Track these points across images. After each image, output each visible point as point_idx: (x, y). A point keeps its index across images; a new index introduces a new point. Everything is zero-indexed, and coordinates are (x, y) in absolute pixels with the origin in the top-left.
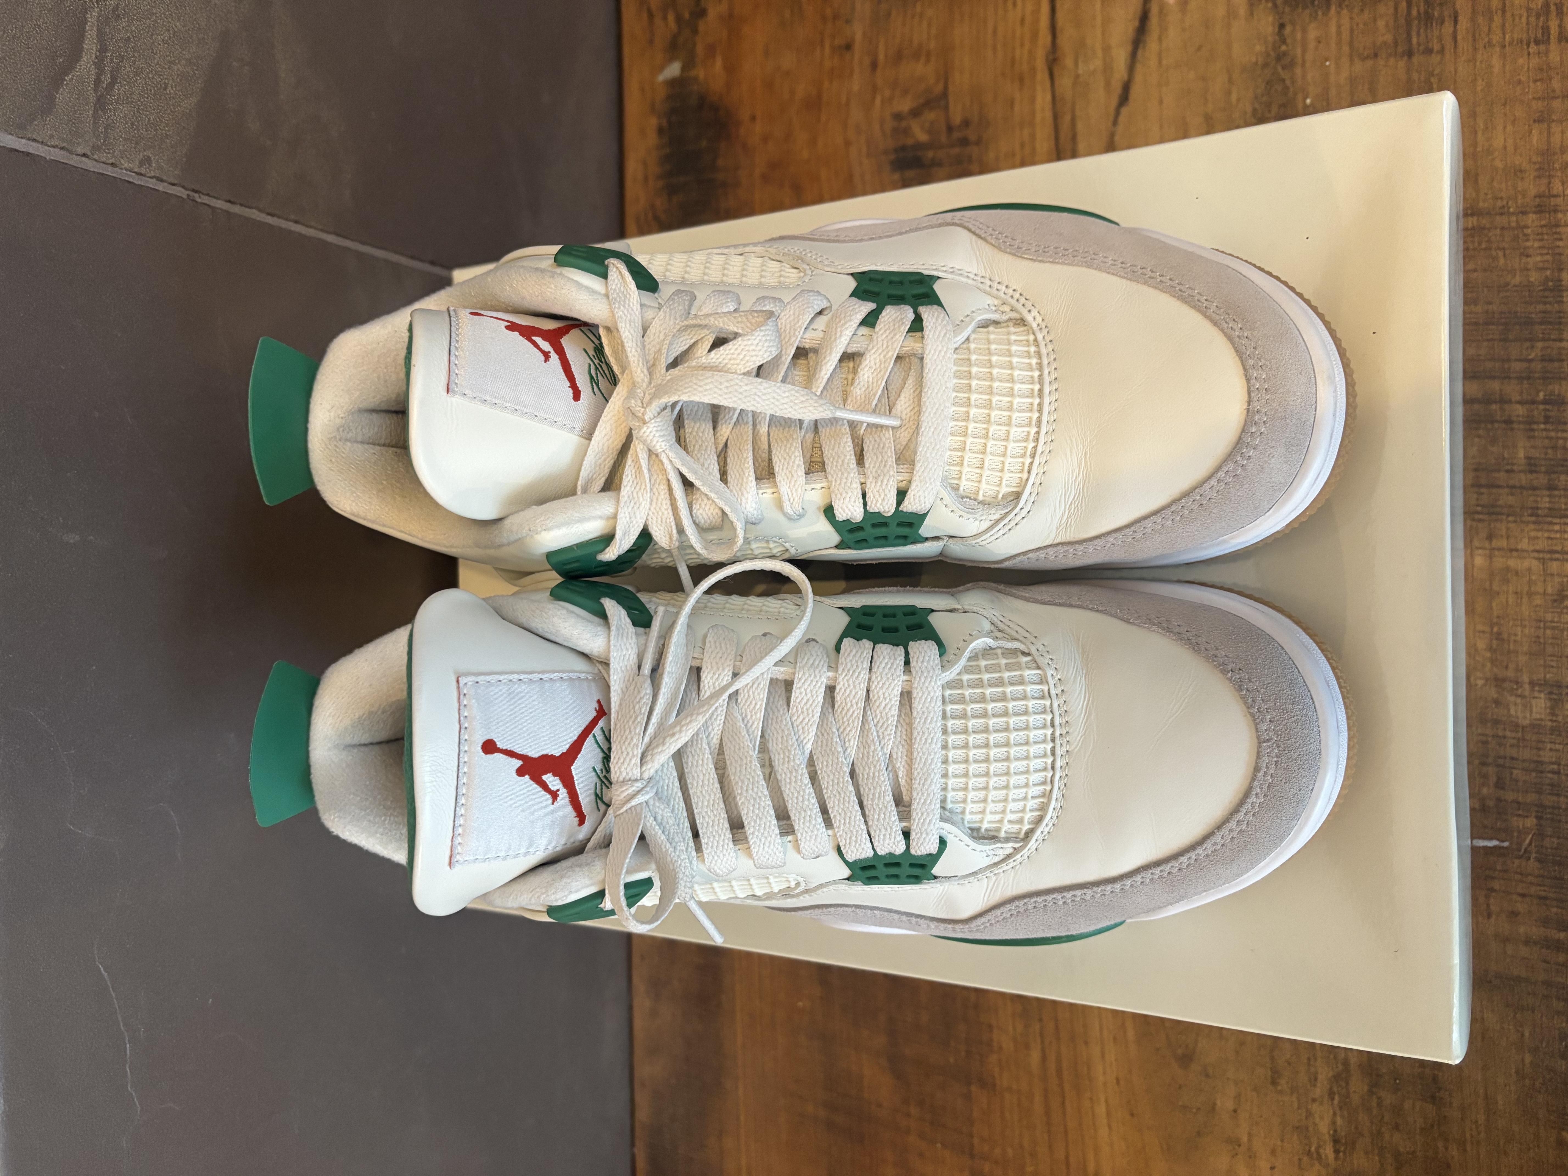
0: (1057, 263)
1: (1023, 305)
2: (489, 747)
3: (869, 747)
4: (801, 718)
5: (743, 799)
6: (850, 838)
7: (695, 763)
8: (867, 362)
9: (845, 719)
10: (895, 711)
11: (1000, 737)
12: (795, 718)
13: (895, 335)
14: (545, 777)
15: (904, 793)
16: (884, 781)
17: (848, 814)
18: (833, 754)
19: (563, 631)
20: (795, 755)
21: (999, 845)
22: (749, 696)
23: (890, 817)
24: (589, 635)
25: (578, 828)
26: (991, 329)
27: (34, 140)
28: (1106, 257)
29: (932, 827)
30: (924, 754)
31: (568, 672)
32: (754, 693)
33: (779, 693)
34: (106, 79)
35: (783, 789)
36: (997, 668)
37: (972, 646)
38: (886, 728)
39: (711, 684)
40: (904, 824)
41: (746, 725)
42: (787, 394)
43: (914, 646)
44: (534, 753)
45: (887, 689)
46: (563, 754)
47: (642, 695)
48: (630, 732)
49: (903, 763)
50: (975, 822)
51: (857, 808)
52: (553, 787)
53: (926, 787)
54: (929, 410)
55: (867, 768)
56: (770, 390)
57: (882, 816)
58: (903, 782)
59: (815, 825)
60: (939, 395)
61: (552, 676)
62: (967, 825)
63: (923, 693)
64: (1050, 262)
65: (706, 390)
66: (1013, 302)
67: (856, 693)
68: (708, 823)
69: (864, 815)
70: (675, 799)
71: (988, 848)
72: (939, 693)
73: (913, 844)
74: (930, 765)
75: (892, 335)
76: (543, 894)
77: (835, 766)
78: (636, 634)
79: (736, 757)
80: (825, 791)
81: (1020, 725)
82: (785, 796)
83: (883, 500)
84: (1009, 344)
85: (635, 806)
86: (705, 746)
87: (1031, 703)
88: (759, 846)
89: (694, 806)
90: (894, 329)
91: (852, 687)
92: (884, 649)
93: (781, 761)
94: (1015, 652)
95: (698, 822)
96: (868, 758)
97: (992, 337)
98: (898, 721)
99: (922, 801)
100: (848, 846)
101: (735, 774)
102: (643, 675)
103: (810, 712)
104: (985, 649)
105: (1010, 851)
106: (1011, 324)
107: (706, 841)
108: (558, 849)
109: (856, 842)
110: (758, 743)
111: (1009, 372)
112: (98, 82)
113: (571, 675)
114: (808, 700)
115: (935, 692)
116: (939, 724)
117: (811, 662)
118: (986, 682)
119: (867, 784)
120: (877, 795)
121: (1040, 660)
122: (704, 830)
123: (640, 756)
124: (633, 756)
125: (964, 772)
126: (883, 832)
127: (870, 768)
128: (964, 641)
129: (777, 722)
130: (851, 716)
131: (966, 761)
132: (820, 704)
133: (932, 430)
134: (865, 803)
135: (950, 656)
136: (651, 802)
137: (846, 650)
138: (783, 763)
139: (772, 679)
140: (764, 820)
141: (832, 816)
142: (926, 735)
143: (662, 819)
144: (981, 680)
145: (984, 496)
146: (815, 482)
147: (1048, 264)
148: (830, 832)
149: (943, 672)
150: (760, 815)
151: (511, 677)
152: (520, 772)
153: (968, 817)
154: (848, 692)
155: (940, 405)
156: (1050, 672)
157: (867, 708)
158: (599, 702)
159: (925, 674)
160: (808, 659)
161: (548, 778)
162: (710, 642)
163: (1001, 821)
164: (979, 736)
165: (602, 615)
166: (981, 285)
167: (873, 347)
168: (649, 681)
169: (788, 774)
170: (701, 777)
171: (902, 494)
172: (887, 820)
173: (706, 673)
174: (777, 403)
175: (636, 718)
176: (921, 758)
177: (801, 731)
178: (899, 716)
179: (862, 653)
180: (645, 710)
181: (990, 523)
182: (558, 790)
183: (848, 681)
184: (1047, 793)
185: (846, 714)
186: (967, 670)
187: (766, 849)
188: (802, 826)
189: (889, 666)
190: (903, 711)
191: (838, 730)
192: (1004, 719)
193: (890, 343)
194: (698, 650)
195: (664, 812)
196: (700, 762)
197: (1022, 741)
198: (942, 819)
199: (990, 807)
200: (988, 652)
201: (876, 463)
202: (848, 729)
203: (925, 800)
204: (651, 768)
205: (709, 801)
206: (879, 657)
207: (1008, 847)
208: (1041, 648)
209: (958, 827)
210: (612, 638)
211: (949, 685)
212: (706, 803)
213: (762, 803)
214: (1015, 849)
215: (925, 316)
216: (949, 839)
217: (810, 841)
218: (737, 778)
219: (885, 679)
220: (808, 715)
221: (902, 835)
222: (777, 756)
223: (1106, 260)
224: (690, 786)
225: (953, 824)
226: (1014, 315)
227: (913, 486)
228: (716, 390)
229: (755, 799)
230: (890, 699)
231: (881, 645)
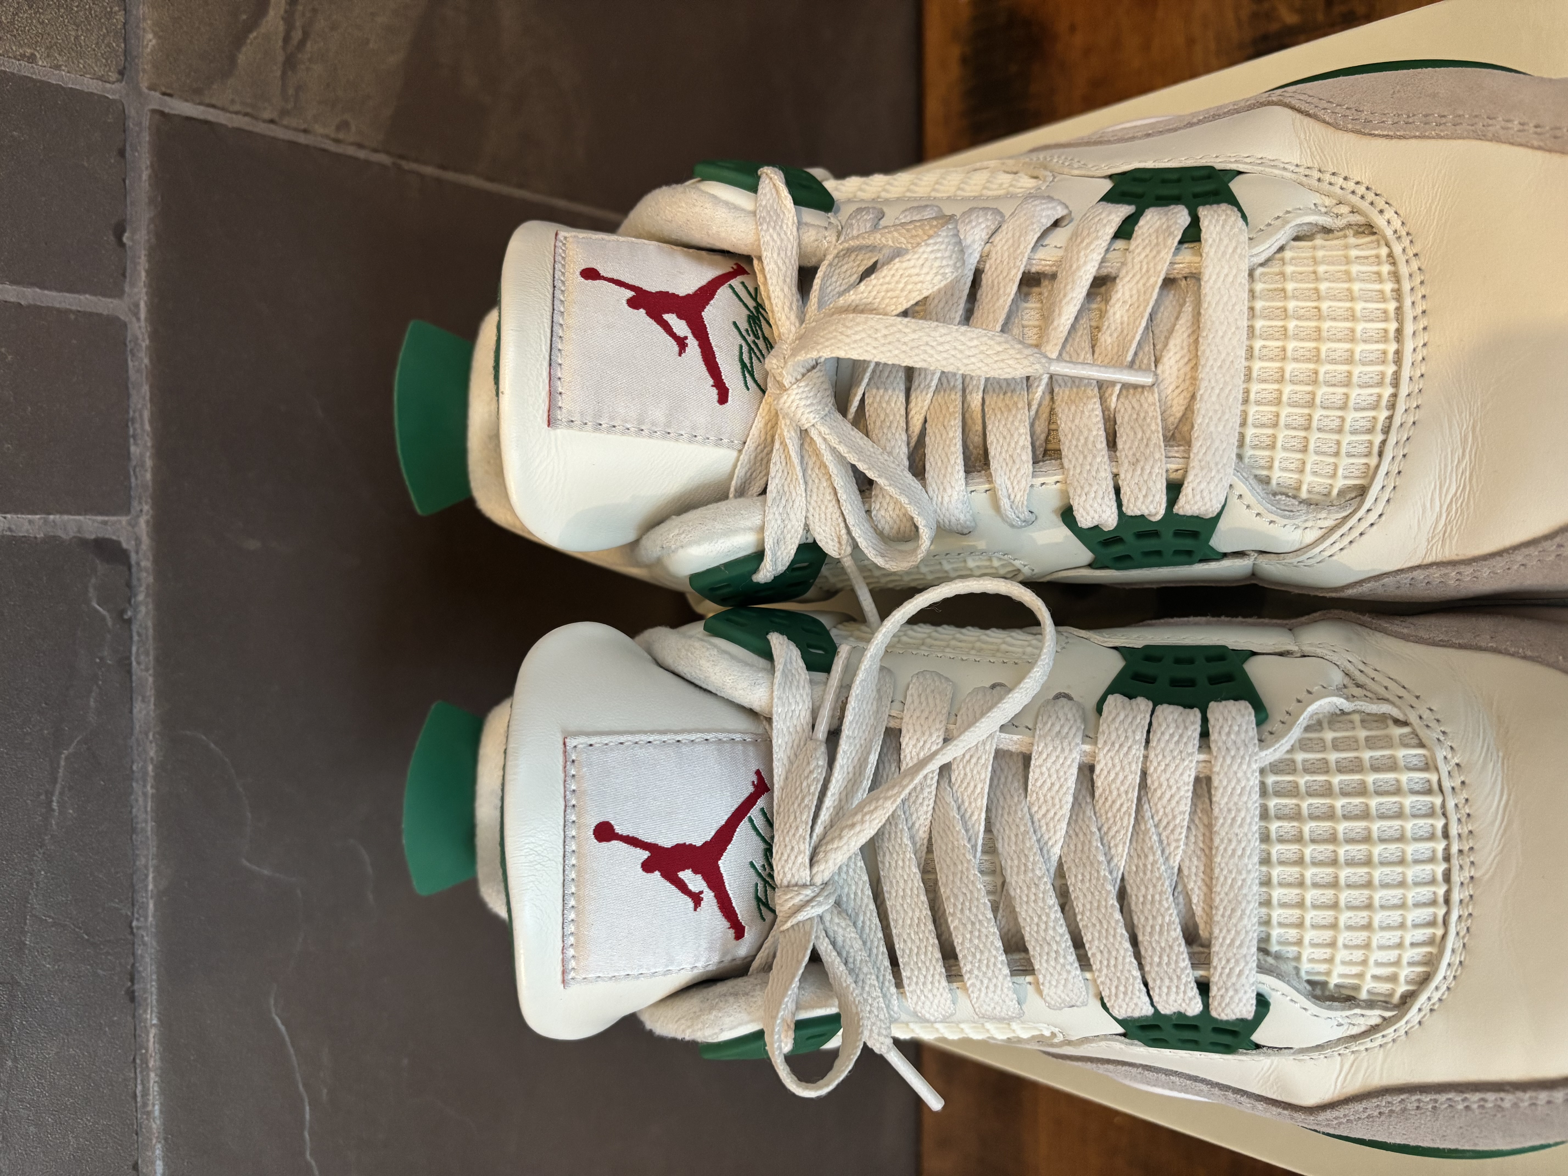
0: (1429, 137)
1: (1372, 204)
2: (605, 832)
3: (1146, 856)
4: (1044, 809)
5: (956, 922)
6: (1117, 987)
7: (893, 864)
8: (1119, 295)
9: (1110, 814)
10: (1186, 806)
11: (1357, 850)
12: (1034, 809)
13: (1159, 252)
14: (682, 875)
15: (1201, 926)
16: (1168, 909)
17: (1114, 953)
18: (1092, 864)
19: (713, 678)
20: (1034, 863)
21: (1358, 1011)
22: (965, 774)
23: (1177, 962)
24: (745, 685)
25: (735, 942)
26: (1319, 241)
27: (213, 106)
28: (1508, 121)
29: (1243, 979)
30: (1230, 872)
31: (717, 731)
32: (972, 771)
33: (1014, 771)
34: (297, 35)
35: (1018, 910)
36: (1352, 744)
37: (1311, 709)
38: (1172, 831)
39: (914, 753)
40: (1201, 973)
41: (963, 817)
42: (975, 342)
43: (1218, 711)
44: (667, 842)
45: (1173, 772)
46: (706, 843)
47: (812, 767)
48: (795, 818)
49: (1199, 883)
50: (1319, 973)
51: (1127, 945)
52: (692, 887)
53: (1234, 921)
54: (1211, 362)
55: (1143, 889)
56: (948, 338)
57: (1165, 959)
58: (1198, 911)
59: (1063, 966)
60: (1226, 340)
61: (693, 737)
62: (1305, 977)
63: (1229, 781)
64: (1415, 137)
65: (855, 341)
66: (1355, 200)
67: (1125, 777)
68: (911, 950)
69: (1138, 956)
70: (865, 913)
71: (1340, 1015)
72: (1255, 780)
73: (1214, 1004)
74: (1241, 888)
75: (1154, 252)
76: (689, 1027)
77: (1094, 881)
78: (811, 682)
79: (948, 860)
80: (1079, 917)
81: (1391, 833)
82: (1020, 920)
83: (1145, 496)
84: (1348, 261)
85: (804, 922)
86: (906, 841)
87: (1408, 801)
88: (980, 990)
89: (892, 924)
90: (1157, 244)
91: (1118, 768)
92: (1169, 714)
93: (1015, 869)
94: (1382, 719)
95: (897, 946)
96: (1145, 874)
97: (1320, 254)
98: (1192, 820)
99: (1228, 941)
100: (1113, 998)
101: (946, 885)
102: (816, 740)
103: (1057, 801)
104: (1334, 714)
105: (1378, 1021)
106: (1350, 232)
107: (909, 974)
108: (710, 968)
109: (1125, 993)
110: (980, 842)
111: (1348, 305)
112: (287, 39)
113: (721, 736)
114: (1053, 784)
115: (1248, 780)
116: (1255, 828)
117: (1057, 728)
118: (1333, 765)
119: (1142, 912)
120: (1157, 928)
121: (1423, 733)
122: (906, 959)
123: (808, 853)
124: (800, 852)
125: (1296, 899)
126: (1167, 982)
127: (1147, 888)
128: (1299, 701)
129: (1009, 813)
130: (1119, 810)
131: (1301, 884)
132: (1072, 791)
133: (1217, 391)
134: (1140, 938)
135: (1273, 724)
136: (827, 918)
137: (1110, 713)
138: (1018, 874)
139: (997, 751)
140: (986, 954)
141: (1089, 954)
142: (1234, 844)
143: (844, 941)
144: (1326, 761)
145: (1309, 492)
146: (1046, 474)
147: (1413, 141)
148: (1088, 975)
149: (1261, 749)
150: (981, 946)
151: (637, 738)
152: (647, 867)
153: (1305, 966)
154: (1112, 775)
155: (1228, 354)
156: (1441, 753)
157: (1144, 799)
158: (758, 773)
159: (1233, 753)
160: (1053, 725)
161: (686, 875)
162: (912, 695)
163: (1361, 976)
164: (1321, 848)
165: (767, 654)
166: (1304, 179)
167: (1127, 273)
168: (823, 748)
169: (1025, 888)
170: (902, 884)
171: (1174, 489)
172: (1173, 966)
173: (907, 739)
174: (959, 356)
175: (803, 799)
176: (1226, 878)
177: (1044, 828)
178: (1193, 812)
179: (1134, 718)
180: (816, 788)
181: (1320, 533)
182: (701, 892)
183: (1112, 758)
184: (1438, 939)
185: (1111, 807)
186: (1303, 745)
187: (991, 995)
188: (1045, 965)
189: (1176, 738)
190: (1200, 806)
191: (1099, 830)
192: (1363, 824)
193: (1152, 265)
194: (897, 704)
195: (845, 932)
196: (900, 863)
197: (1394, 858)
198: (1262, 969)
199: (1342, 955)
200: (1337, 718)
201: (1133, 441)
202: (1115, 829)
203: (1233, 941)
204: (825, 870)
205: (912, 919)
206: (1160, 725)
207: (1374, 1016)
208: (1426, 714)
209: (1288, 983)
210: (776, 687)
211: (1275, 768)
212: (909, 922)
213: (983, 930)
214: (1384, 1019)
215: (1204, 224)
216: (1275, 999)
217: (1056, 987)
218: (948, 891)
219: (1169, 759)
220: (1054, 805)
221: (1196, 990)
222: (1009, 862)
223: (1510, 125)
224: (886, 895)
225: (1280, 976)
226: (1357, 219)
227: (1190, 478)
228: (869, 340)
229: (973, 924)
230: (1178, 789)
231: (1165, 706)
